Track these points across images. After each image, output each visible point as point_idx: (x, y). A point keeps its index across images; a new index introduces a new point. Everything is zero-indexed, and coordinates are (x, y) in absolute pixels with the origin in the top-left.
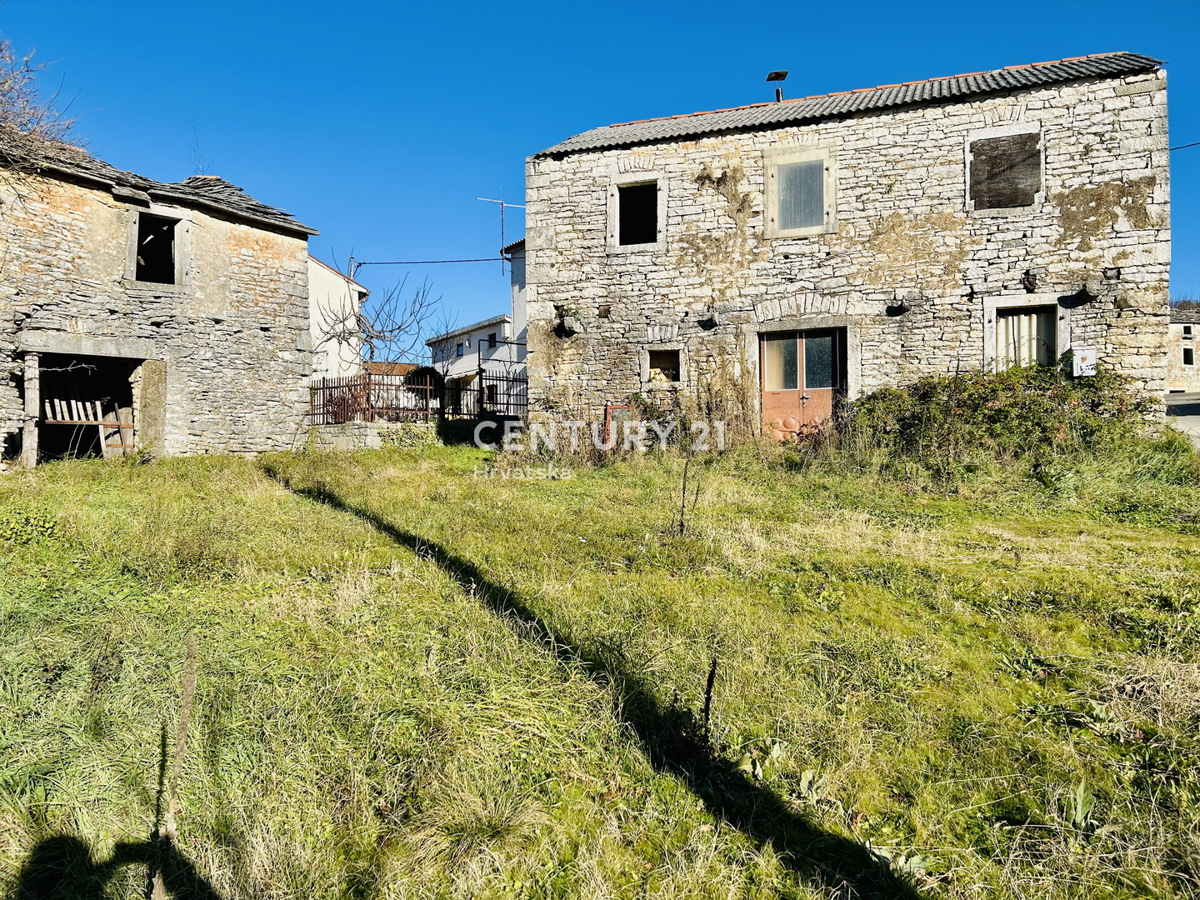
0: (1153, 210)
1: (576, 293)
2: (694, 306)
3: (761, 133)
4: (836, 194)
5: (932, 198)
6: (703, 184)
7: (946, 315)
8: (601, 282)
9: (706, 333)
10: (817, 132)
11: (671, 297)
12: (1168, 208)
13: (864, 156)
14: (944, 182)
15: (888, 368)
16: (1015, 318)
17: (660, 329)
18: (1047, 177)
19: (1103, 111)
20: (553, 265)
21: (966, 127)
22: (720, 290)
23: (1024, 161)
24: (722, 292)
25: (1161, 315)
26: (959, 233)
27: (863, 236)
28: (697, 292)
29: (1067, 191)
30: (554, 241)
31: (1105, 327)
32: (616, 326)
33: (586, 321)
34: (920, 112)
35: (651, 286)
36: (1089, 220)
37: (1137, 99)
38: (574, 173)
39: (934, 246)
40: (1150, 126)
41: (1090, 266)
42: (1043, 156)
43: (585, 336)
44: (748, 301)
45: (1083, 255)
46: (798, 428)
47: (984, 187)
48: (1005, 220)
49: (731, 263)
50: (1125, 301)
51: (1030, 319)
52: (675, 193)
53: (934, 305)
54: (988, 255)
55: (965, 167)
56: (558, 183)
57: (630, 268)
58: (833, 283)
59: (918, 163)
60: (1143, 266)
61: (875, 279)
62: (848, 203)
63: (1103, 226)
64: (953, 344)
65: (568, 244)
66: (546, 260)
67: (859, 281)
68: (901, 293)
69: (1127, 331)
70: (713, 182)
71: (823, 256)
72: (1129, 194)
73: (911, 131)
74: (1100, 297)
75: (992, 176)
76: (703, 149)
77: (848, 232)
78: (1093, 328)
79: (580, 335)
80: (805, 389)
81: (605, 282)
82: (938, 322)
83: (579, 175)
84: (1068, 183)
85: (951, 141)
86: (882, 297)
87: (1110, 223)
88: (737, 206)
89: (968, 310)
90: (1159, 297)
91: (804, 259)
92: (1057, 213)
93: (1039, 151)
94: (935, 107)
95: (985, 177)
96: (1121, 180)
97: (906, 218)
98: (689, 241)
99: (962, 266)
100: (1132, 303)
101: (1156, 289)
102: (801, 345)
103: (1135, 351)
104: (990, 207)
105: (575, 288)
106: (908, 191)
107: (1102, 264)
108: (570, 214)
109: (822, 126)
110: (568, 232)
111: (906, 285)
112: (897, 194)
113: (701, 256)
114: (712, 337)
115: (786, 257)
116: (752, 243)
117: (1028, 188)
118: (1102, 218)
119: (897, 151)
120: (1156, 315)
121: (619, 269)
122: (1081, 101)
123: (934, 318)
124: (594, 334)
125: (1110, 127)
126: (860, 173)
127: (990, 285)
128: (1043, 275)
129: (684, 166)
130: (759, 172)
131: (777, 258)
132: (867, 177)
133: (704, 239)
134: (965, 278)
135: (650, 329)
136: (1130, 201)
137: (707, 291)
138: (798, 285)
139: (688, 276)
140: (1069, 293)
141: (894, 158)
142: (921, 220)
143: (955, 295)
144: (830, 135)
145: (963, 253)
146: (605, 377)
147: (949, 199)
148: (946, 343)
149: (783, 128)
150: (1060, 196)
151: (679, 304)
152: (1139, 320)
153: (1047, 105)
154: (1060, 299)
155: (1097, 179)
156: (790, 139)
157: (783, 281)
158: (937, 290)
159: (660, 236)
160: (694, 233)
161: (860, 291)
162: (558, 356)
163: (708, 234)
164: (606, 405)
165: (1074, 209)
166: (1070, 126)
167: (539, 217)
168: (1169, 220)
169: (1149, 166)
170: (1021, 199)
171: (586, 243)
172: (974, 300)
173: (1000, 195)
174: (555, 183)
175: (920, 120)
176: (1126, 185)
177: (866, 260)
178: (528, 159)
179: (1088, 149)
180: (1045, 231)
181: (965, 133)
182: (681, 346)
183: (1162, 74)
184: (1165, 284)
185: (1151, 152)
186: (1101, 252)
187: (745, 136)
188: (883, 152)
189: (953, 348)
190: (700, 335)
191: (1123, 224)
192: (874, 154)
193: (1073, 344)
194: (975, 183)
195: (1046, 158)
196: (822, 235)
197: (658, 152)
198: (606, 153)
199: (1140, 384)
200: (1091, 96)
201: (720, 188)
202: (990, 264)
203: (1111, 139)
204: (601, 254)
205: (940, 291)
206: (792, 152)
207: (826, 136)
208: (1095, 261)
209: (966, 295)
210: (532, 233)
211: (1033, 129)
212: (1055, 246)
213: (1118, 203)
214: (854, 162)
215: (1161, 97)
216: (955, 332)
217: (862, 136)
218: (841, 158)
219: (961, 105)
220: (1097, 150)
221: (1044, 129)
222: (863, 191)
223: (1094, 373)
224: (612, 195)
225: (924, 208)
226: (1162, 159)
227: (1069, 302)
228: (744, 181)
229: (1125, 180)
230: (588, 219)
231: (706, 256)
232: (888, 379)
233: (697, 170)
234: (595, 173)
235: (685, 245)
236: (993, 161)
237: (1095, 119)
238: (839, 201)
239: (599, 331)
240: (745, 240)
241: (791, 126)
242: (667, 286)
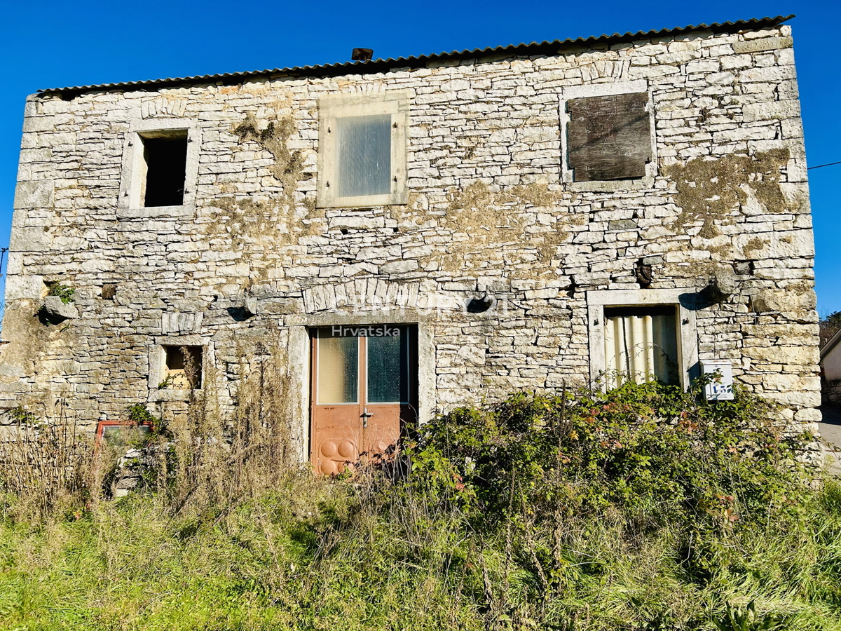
0: (788, 190)
1: (74, 266)
2: (225, 289)
3: (318, 80)
4: (406, 156)
5: (522, 166)
6: (244, 136)
7: (541, 312)
8: (108, 253)
9: (239, 325)
10: (385, 82)
11: (196, 275)
12: (806, 187)
13: (440, 112)
14: (536, 147)
15: (471, 380)
16: (626, 320)
17: (179, 317)
18: (659, 145)
19: (721, 70)
20: (46, 229)
21: (560, 83)
22: (259, 269)
23: (630, 124)
24: (263, 272)
25: (809, 323)
26: (555, 209)
27: (439, 210)
28: (230, 270)
29: (682, 164)
30: (52, 198)
31: (739, 335)
32: (121, 310)
33: (83, 302)
34: (506, 64)
35: (172, 260)
36: (712, 199)
37: (758, 58)
38: (86, 116)
39: (525, 224)
40: (776, 90)
41: (716, 257)
42: (652, 121)
43: (79, 323)
44: (294, 285)
45: (707, 242)
46: (356, 456)
47: (583, 153)
48: (610, 196)
49: (276, 235)
50: (763, 302)
51: (645, 322)
52: (210, 146)
53: (525, 299)
54: (591, 238)
55: (560, 130)
56: (64, 127)
57: (146, 236)
58: (401, 266)
59: (503, 123)
60: (781, 259)
61: (452, 263)
62: (421, 168)
63: (730, 207)
64: (550, 351)
65: (69, 203)
66: (39, 222)
67: (433, 266)
68: (484, 282)
69: (766, 342)
70: (258, 135)
71: (390, 232)
72: (758, 169)
73: (496, 85)
74: (732, 296)
75: (593, 141)
76: (247, 96)
77: (420, 204)
78: (725, 337)
79: (73, 322)
80: (367, 403)
81: (113, 253)
82: (531, 322)
83: (90, 119)
84: (684, 154)
85: (544, 98)
86: (462, 287)
87: (737, 204)
88: (284, 164)
89: (568, 307)
90: (804, 299)
91: (366, 235)
92: (673, 189)
93: (648, 114)
94: (523, 59)
95: (585, 141)
96: (747, 152)
97: (490, 188)
98: (224, 205)
99: (560, 251)
100: (771, 305)
101: (800, 289)
102: (363, 345)
103: (779, 368)
104: (592, 179)
105: (73, 259)
106: (493, 156)
107: (731, 254)
108: (75, 165)
109: (390, 75)
110: (70, 188)
111: (490, 272)
112: (480, 159)
113: (237, 225)
114: (246, 331)
115: (345, 232)
116: (302, 211)
117: (637, 157)
118: (726, 197)
119: (479, 107)
120: (801, 322)
121: (132, 237)
122: (693, 58)
123: (526, 316)
124: (91, 320)
125: (730, 89)
126: (435, 132)
127: (595, 276)
128: (660, 266)
129: (223, 114)
130: (314, 126)
131: (332, 232)
132: (443, 137)
133: (242, 204)
134: (563, 267)
135: (165, 316)
136: (760, 178)
137: (243, 269)
138: (358, 267)
139: (220, 250)
140: (692, 290)
141: (476, 116)
142: (508, 192)
143: (552, 287)
144: (400, 86)
145: (560, 235)
146: (101, 379)
147: (542, 167)
148: (542, 350)
149: (343, 74)
150: (676, 167)
151: (207, 285)
152: (781, 328)
153: (654, 61)
154: (682, 297)
155: (718, 150)
156: (352, 88)
157: (340, 261)
158: (529, 281)
159: (186, 198)
160: (231, 195)
161: (435, 279)
162: (40, 349)
163: (248, 197)
164: (99, 420)
165: (693, 184)
166: (683, 85)
167: (36, 168)
168: (808, 203)
169: (779, 136)
170: (628, 171)
171: (92, 203)
172: (575, 295)
173: (603, 164)
174: (61, 127)
175: (506, 73)
176: (754, 158)
177: (441, 239)
178: (29, 98)
179: (705, 115)
180: (660, 211)
181: (559, 90)
182: (206, 341)
183: (786, 30)
184: (810, 283)
185: (780, 120)
186: (728, 240)
187: (298, 82)
188: (463, 108)
189: (550, 356)
190: (231, 326)
191: (753, 206)
192: (452, 111)
193: (702, 356)
194: (573, 149)
195: (656, 122)
196: (387, 206)
197: (191, 97)
198: (127, 94)
199: (788, 413)
200: (706, 53)
201: (265, 142)
202: (594, 250)
203: (732, 103)
204: (110, 217)
205: (533, 282)
206: (354, 104)
207: (395, 87)
208: (723, 250)
209: (566, 289)
210: (24, 187)
211: (640, 87)
212: (673, 229)
213: (746, 180)
214: (428, 119)
215: (787, 56)
216: (554, 335)
217: (437, 88)
218: (413, 113)
219: (553, 58)
220: (717, 116)
221: (652, 89)
222: (439, 154)
223: (731, 396)
224: (130, 145)
225: (513, 177)
226: (793, 129)
227: (692, 301)
228: (295, 136)
229: (751, 152)
230: (97, 173)
231: (244, 225)
232: (469, 394)
233: (239, 119)
234: (110, 117)
235: (219, 211)
236: (593, 123)
237: (711, 79)
238: (410, 165)
239: (99, 316)
240: (293, 207)
241: (354, 73)
242: (192, 261)
